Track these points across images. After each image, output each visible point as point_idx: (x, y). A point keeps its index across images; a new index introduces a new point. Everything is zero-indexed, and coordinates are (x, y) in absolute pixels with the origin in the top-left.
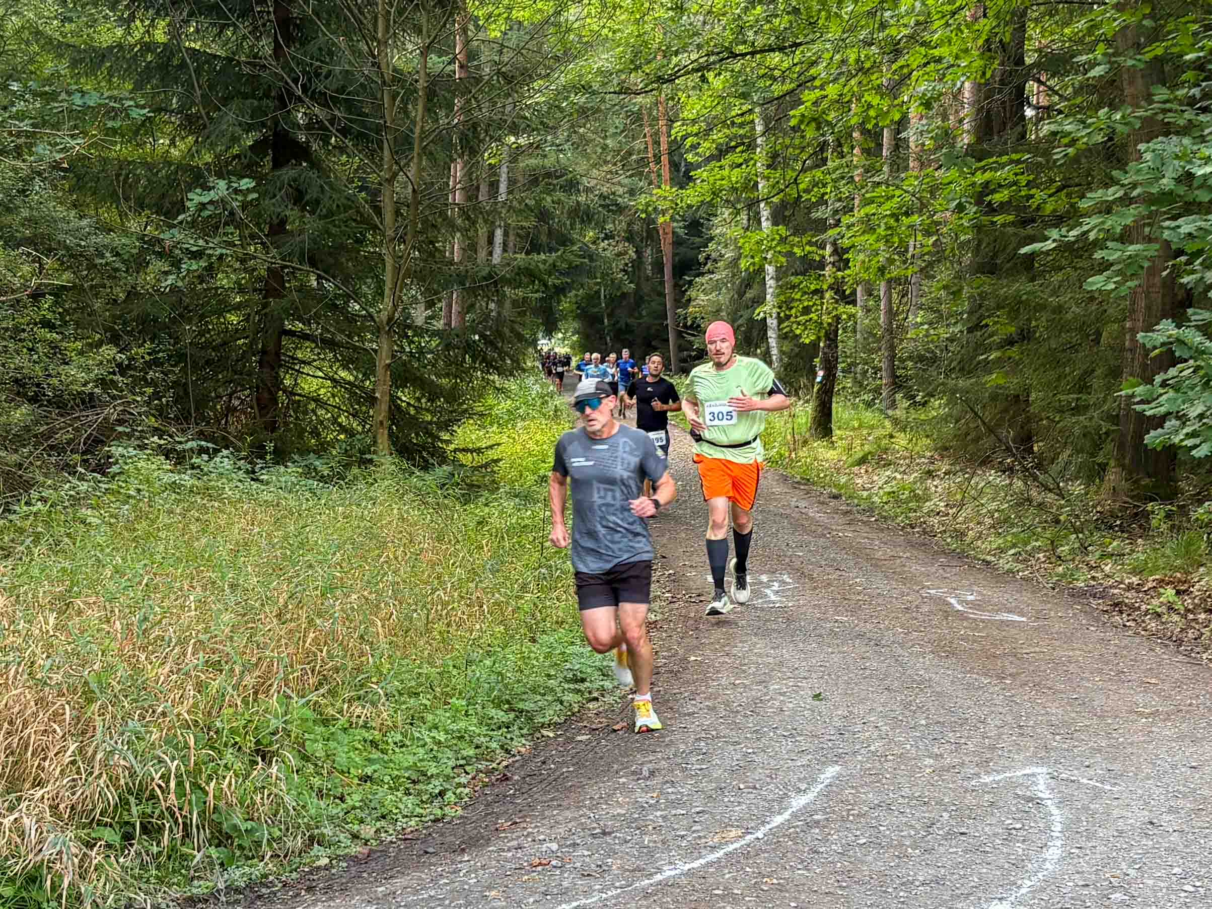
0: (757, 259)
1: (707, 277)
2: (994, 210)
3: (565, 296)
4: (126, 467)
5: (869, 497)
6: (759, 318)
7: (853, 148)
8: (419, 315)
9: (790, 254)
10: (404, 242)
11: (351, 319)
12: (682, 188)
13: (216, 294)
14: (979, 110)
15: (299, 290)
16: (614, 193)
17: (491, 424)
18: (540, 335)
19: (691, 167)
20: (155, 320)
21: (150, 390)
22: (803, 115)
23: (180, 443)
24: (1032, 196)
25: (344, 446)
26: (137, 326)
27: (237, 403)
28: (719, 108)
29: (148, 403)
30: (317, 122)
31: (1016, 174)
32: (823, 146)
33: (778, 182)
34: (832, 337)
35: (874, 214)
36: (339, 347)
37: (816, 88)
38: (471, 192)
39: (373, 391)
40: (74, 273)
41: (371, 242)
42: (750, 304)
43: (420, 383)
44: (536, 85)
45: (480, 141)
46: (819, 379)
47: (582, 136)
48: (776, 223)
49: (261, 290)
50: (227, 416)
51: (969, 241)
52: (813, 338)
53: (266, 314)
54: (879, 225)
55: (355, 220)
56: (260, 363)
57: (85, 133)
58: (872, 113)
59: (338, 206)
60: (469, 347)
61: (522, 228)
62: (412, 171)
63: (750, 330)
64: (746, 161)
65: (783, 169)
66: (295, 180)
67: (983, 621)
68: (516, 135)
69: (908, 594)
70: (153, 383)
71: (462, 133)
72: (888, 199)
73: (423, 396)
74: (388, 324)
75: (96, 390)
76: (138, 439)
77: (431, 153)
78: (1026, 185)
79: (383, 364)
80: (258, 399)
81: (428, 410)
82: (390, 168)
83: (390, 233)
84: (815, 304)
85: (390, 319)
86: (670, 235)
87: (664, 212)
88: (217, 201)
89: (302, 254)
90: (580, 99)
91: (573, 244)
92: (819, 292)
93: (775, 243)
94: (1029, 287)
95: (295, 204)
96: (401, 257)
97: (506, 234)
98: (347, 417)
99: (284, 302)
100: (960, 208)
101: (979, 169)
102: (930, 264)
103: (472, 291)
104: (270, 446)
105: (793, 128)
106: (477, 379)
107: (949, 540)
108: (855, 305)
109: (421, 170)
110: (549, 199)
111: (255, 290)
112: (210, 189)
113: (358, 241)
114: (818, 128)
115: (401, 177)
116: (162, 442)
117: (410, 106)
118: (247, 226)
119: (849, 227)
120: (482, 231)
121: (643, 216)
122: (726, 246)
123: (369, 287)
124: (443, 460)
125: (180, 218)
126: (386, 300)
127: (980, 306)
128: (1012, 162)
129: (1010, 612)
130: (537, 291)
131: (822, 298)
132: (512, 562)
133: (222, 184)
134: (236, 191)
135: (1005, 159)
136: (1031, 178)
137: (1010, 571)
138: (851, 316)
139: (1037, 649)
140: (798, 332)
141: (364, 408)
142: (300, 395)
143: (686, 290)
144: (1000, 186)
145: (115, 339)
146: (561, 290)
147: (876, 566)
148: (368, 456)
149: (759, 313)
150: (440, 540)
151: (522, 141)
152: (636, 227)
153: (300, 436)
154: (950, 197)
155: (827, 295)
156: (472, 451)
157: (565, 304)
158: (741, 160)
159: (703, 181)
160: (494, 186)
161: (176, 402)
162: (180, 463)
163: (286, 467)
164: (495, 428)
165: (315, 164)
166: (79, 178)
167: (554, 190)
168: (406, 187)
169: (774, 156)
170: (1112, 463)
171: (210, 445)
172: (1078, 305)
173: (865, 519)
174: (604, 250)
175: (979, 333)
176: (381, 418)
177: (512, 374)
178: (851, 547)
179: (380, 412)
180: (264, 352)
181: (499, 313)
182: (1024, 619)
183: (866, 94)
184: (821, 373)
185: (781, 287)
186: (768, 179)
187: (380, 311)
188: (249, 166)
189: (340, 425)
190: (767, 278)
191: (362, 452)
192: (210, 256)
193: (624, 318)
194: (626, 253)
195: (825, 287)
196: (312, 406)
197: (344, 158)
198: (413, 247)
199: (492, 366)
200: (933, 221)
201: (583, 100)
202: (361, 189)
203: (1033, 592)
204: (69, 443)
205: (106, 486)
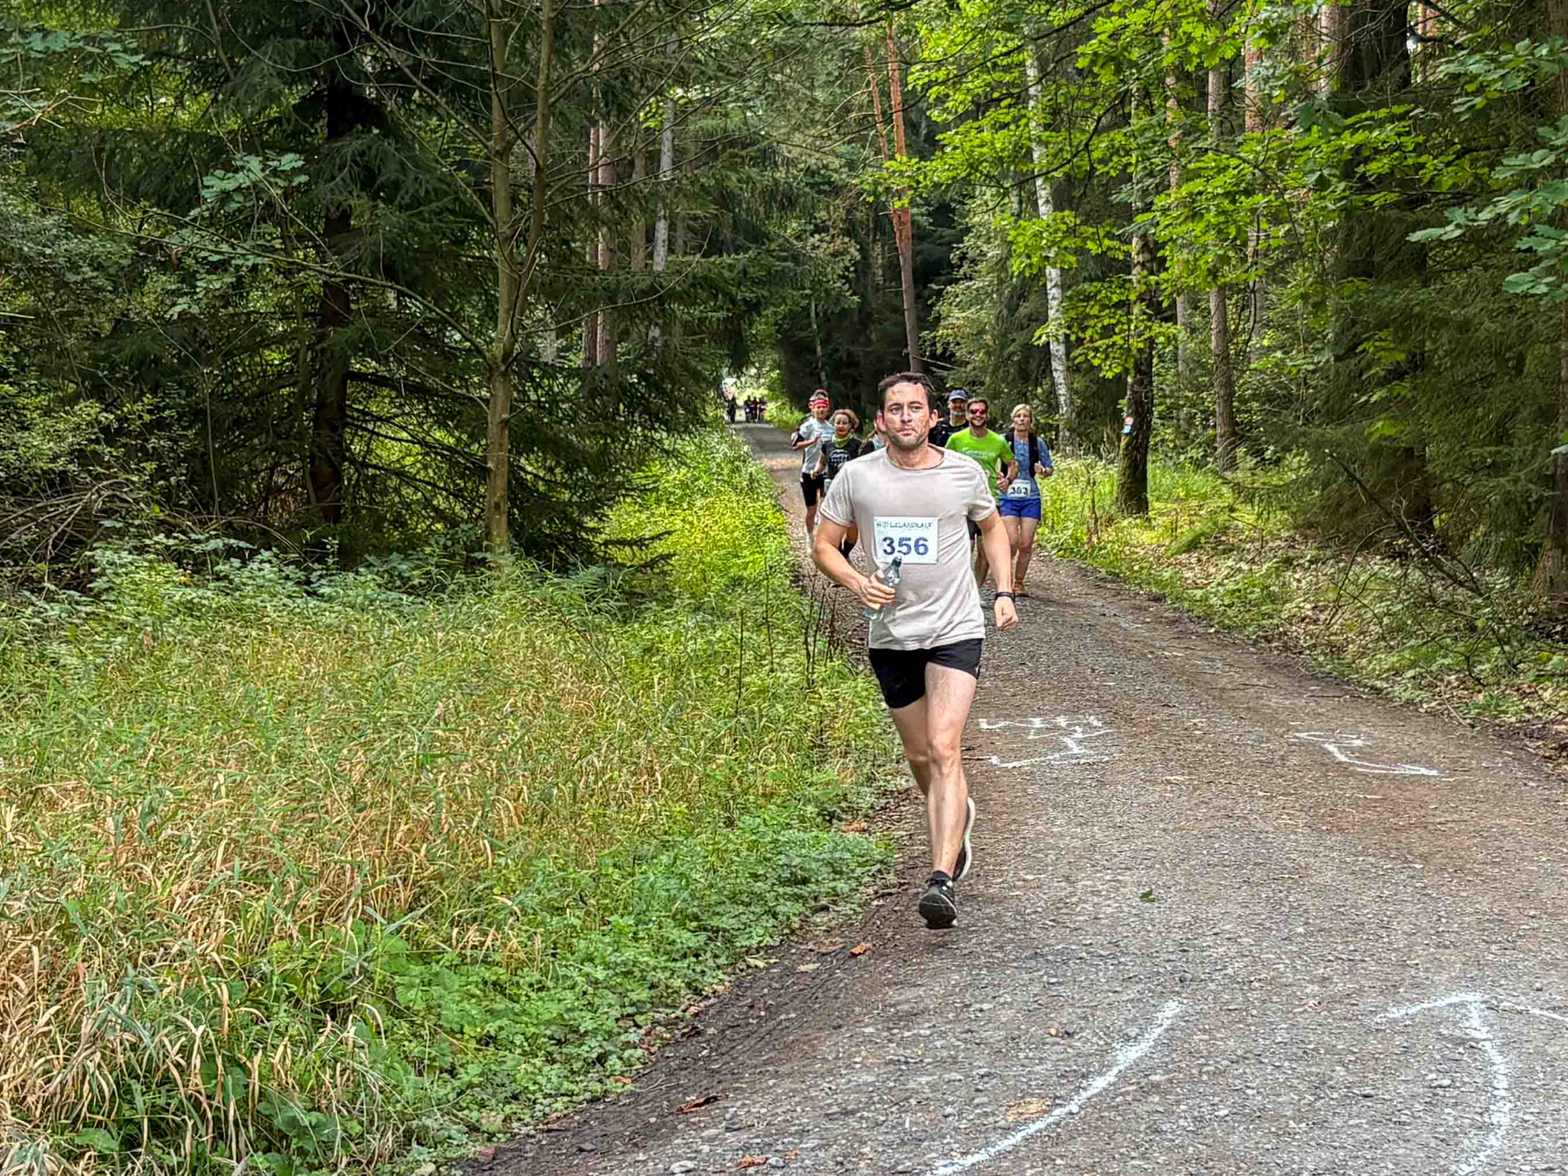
0: (1035, 260)
1: (962, 285)
2: (1369, 186)
3: (759, 315)
4: (118, 581)
5: (1205, 599)
6: (1041, 342)
7: (1166, 99)
8: (548, 347)
9: (1080, 251)
10: (525, 242)
11: (449, 354)
12: (922, 159)
13: (248, 323)
14: (1344, 46)
15: (372, 313)
16: (825, 167)
17: (658, 502)
18: (725, 370)
19: (935, 128)
20: (157, 361)
21: (150, 466)
22: (1096, 54)
23: (198, 542)
24: (1423, 166)
25: (442, 541)
26: (131, 372)
27: (281, 480)
28: (975, 44)
29: (149, 485)
30: (393, 70)
31: (1399, 135)
32: (1124, 98)
33: (1061, 150)
34: (1144, 370)
35: (1200, 193)
36: (432, 396)
37: (1113, 14)
38: (622, 168)
39: (484, 459)
40: (35, 295)
41: (476, 242)
42: (1025, 322)
43: (555, 447)
44: (711, 14)
45: (634, 95)
46: (1127, 429)
47: (779, 88)
48: (1058, 207)
49: (313, 315)
50: (266, 500)
51: (1334, 230)
52: (1117, 371)
53: (323, 351)
54: (1208, 210)
55: (452, 212)
56: (315, 419)
57: (49, 92)
58: (1193, 49)
59: (427, 191)
60: (625, 391)
61: (696, 218)
62: (534, 140)
63: (1026, 359)
64: (1016, 120)
65: (1068, 130)
66: (362, 154)
67: (1378, 777)
68: (685, 85)
69: (1268, 741)
70: (155, 455)
71: (607, 84)
72: (1219, 172)
73: (558, 464)
74: (504, 361)
75: (71, 467)
76: (135, 537)
77: (561, 113)
78: (1414, 150)
79: (498, 420)
80: (313, 474)
81: (565, 485)
82: (503, 135)
83: (504, 230)
84: (1119, 322)
85: (507, 354)
86: (909, 225)
87: (899, 194)
88: (248, 188)
89: (376, 261)
90: (776, 34)
91: (771, 240)
92: (1124, 305)
93: (1060, 234)
94: (1423, 294)
95: (362, 189)
96: (521, 264)
97: (672, 227)
98: (447, 498)
99: (350, 332)
100: (1322, 184)
101: (1347, 128)
102: (1281, 264)
103: (627, 313)
104: (333, 543)
105: (1080, 72)
106: (636, 438)
107: (1321, 659)
108: (1176, 323)
109: (547, 136)
110: (734, 177)
111: (306, 314)
112: (236, 170)
113: (459, 242)
114: (1118, 71)
115: (518, 148)
116: (171, 542)
117: (529, 46)
118: (292, 220)
119: (1165, 211)
120: (638, 224)
121: (871, 199)
122: (988, 241)
123: (474, 307)
124: (590, 559)
125: (193, 213)
126: (500, 326)
127: (1354, 323)
128: (1393, 118)
129: (1414, 762)
130: (721, 308)
131: (1129, 313)
132: (695, 708)
133: (254, 163)
134: (275, 172)
135: (1383, 113)
136: (1421, 139)
137: (1409, 702)
138: (1171, 339)
139: (1456, 816)
140: (1096, 362)
141: (470, 485)
142: (375, 467)
143: (933, 305)
144: (1377, 151)
145: (97, 391)
146: (755, 307)
147: (1221, 698)
148: (476, 555)
149: (1041, 336)
150: (588, 677)
151: (694, 94)
152: (858, 215)
153: (377, 527)
154: (1307, 169)
155: (1136, 310)
156: (630, 543)
157: (760, 328)
158: (1008, 119)
159: (955, 148)
160: (653, 158)
161: (191, 481)
162: (198, 572)
163: (357, 573)
164: (662, 509)
165: (391, 131)
166: (40, 154)
167: (743, 163)
168: (523, 162)
169: (1055, 111)
170: (1548, 543)
171: (242, 544)
172: (1492, 319)
173: (1201, 630)
174: (814, 247)
175: (1353, 361)
176: (496, 499)
177: (686, 430)
178: (1183, 673)
179: (495, 490)
180: (321, 405)
181: (666, 344)
182: (1434, 773)
183: (1184, 21)
184: (1129, 421)
185: (1070, 298)
186: (1046, 144)
187: (492, 340)
188: (294, 135)
189: (436, 509)
190: (1049, 285)
191: (470, 549)
192: (238, 268)
193: (844, 346)
194: (845, 252)
195: (1133, 297)
196: (393, 482)
197: (434, 121)
198: (539, 249)
199: (658, 419)
200: (1284, 203)
201: (780, 34)
202: (460, 165)
203: (1445, 733)
204: (31, 545)
205: (88, 609)
